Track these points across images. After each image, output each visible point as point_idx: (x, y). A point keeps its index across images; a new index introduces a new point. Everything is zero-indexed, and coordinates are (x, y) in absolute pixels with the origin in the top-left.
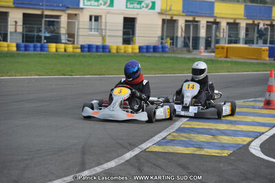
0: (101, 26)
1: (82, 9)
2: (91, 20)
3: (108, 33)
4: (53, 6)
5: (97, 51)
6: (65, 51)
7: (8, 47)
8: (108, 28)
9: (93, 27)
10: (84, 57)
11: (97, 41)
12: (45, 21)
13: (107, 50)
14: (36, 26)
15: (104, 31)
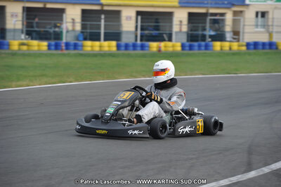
0: (268, 21)
1: (248, 5)
2: (257, 16)
3: (275, 29)
4: (218, 4)
5: (263, 48)
6: (230, 49)
7: (173, 46)
8: (275, 24)
9: (259, 23)
10: (250, 54)
11: (264, 38)
12: (211, 19)
13: (274, 47)
14: (200, 25)
15: (271, 27)
